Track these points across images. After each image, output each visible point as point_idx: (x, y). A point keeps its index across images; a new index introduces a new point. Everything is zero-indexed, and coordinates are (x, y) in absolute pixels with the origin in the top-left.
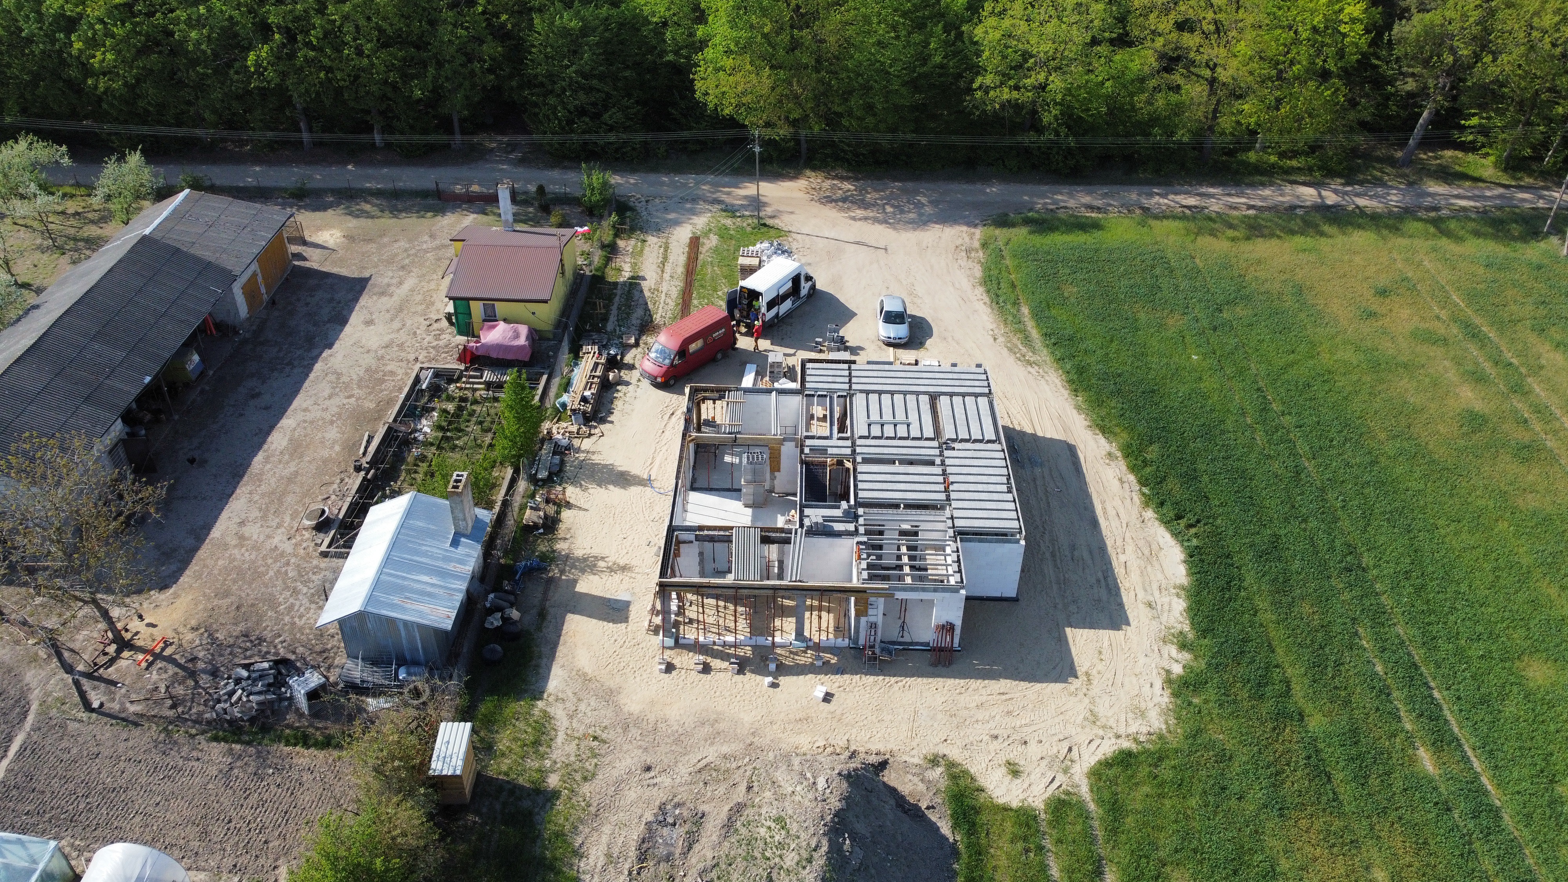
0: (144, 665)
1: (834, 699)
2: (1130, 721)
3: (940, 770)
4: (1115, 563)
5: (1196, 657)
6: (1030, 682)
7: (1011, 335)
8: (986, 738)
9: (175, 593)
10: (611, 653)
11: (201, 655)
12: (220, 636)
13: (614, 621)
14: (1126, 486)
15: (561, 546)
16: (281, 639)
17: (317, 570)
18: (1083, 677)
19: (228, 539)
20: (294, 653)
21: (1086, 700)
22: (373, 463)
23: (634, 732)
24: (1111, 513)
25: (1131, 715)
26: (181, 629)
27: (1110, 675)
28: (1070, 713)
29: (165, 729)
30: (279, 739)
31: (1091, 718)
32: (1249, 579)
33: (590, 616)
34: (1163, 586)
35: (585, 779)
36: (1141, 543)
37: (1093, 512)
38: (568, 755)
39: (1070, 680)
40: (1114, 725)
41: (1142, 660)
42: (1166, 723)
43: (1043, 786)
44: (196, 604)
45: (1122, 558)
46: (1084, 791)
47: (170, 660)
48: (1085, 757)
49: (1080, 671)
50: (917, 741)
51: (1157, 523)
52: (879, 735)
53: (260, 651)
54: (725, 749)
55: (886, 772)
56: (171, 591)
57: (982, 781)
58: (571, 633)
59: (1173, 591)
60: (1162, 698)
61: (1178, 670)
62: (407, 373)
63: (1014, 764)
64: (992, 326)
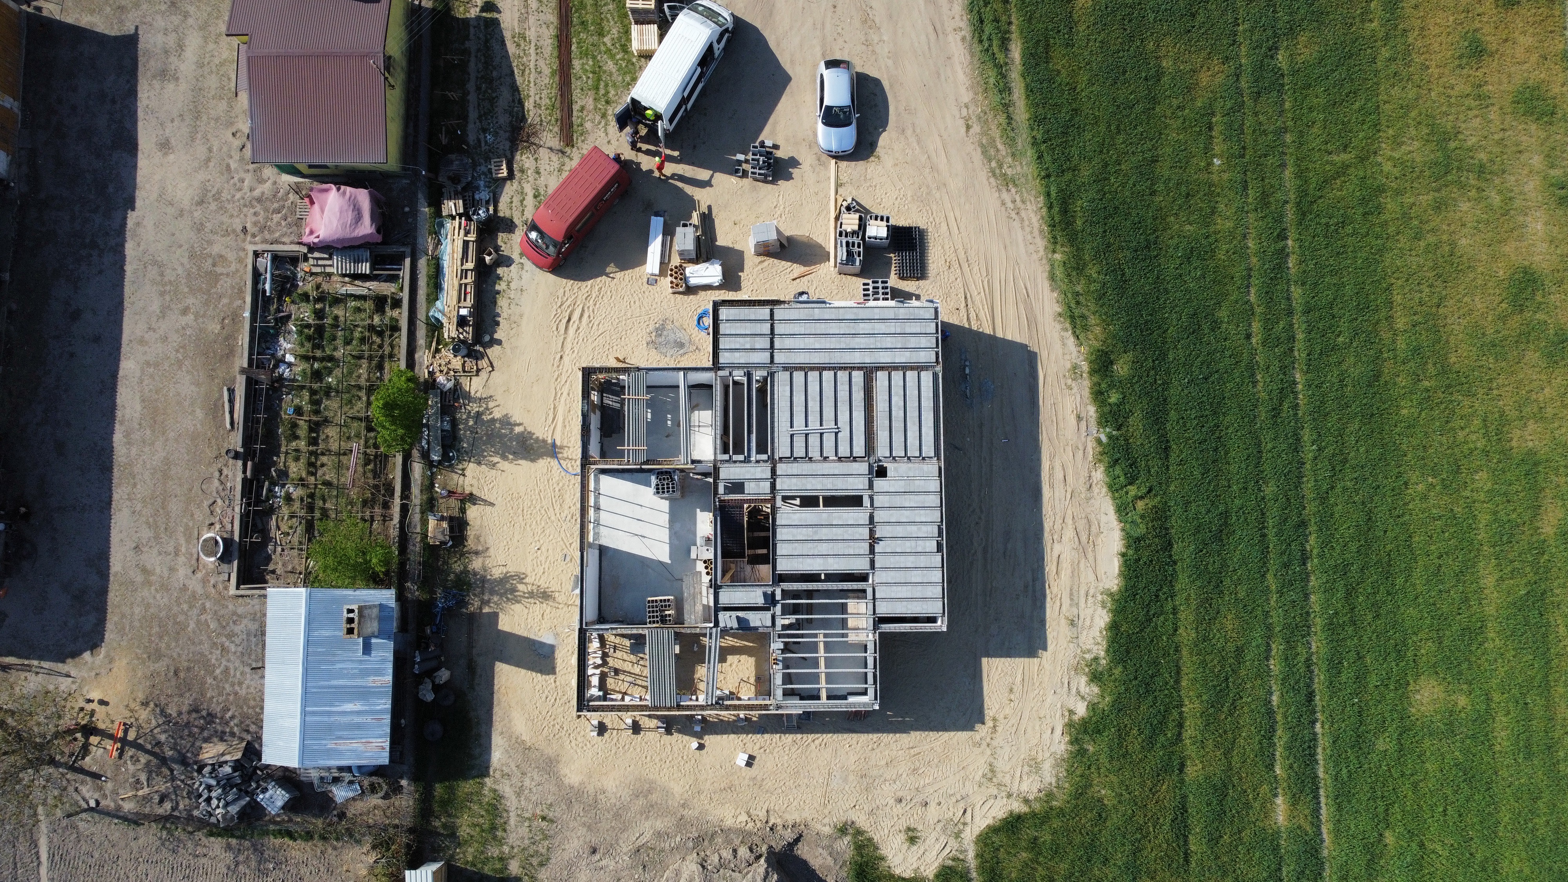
0: (115, 754)
1: (756, 762)
2: (1025, 777)
3: (847, 839)
4: (1047, 558)
5: (1103, 691)
6: (938, 730)
8: (892, 802)
9: (107, 656)
10: (544, 713)
11: (163, 738)
12: (172, 711)
13: (542, 672)
14: (1083, 424)
16: (229, 714)
17: (237, 618)
18: (989, 723)
21: (988, 752)
24: (1059, 475)
25: (1026, 768)
26: (132, 705)
27: (1014, 721)
28: (971, 768)
30: (267, 833)
31: (989, 775)
33: (518, 665)
34: (1091, 592)
35: (541, 864)
36: (1081, 525)
37: (1038, 475)
38: (523, 838)
39: (978, 726)
40: (1008, 783)
41: (1050, 698)
42: (1057, 776)
43: (935, 853)
44: (134, 670)
45: (1057, 548)
46: (972, 861)
47: (137, 745)
48: (977, 819)
49: (989, 713)
50: (829, 807)
51: (1105, 490)
52: (795, 803)
54: (659, 825)
55: (800, 845)
56: (103, 651)
57: (883, 852)
58: (503, 690)
59: (1100, 598)
60: (1060, 745)
61: (1081, 710)
62: (240, 261)
63: (915, 829)
64: (966, 96)
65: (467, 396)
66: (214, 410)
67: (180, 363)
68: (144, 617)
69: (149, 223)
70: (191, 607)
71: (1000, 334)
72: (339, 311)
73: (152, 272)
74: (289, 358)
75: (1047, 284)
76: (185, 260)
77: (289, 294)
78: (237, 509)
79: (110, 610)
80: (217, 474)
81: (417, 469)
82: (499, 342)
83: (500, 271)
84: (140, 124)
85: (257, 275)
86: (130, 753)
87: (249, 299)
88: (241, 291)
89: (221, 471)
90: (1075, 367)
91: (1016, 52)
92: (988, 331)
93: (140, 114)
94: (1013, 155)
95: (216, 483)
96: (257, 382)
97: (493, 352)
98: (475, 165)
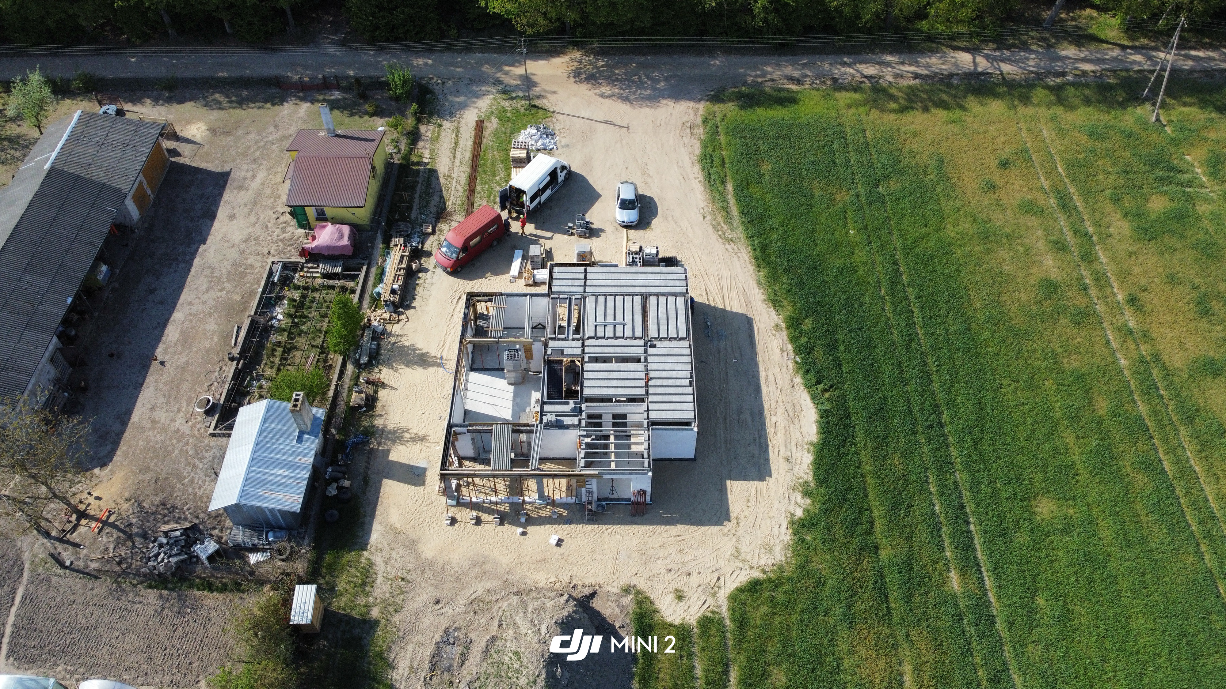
0: (96, 530)
1: (564, 544)
2: (762, 556)
3: (630, 597)
4: (768, 424)
5: (813, 502)
6: (697, 525)
7: (717, 213)
8: (664, 571)
9: (111, 470)
10: (413, 510)
11: (134, 521)
12: (146, 505)
13: (415, 485)
14: (785, 354)
15: (378, 422)
16: (187, 506)
17: (208, 448)
18: (734, 521)
19: (144, 423)
20: (197, 518)
21: (734, 539)
22: (243, 352)
23: (429, 573)
24: (771, 379)
25: (763, 550)
26: (119, 501)
27: (752, 519)
28: (722, 550)
29: (116, 581)
30: (192, 586)
31: (736, 554)
32: (860, 435)
33: (399, 481)
34: (799, 443)
35: (396, 611)
36: (789, 406)
37: (758, 379)
38: (385, 593)
39: (725, 523)
40: (750, 559)
41: (776, 505)
42: (786, 556)
43: (697, 607)
44: (127, 479)
45: (774, 419)
46: (725, 611)
47: (113, 526)
48: (728, 584)
49: (733, 515)
50: (617, 575)
51: (802, 388)
52: (592, 571)
53: (174, 517)
54: (489, 585)
55: (595, 600)
56: (109, 468)
57: (658, 605)
58: (386, 495)
59: (806, 447)
60: (786, 536)
61: (799, 513)
62: (263, 267)
63: (680, 591)
64: (703, 205)
65: (390, 334)
66: (226, 338)
67: (210, 315)
68: (144, 447)
69: (212, 251)
70: (178, 442)
71: (728, 309)
72: (316, 295)
73: (207, 272)
74: (280, 317)
75: (756, 286)
76: (229, 267)
77: (288, 286)
78: (227, 386)
79: (122, 443)
80: (218, 369)
81: (350, 368)
82: (414, 308)
83: (420, 275)
84: (220, 208)
85: (271, 273)
86: (107, 531)
87: (263, 283)
88: (259, 281)
89: (221, 368)
90: (777, 326)
91: (730, 187)
92: (721, 306)
93: (222, 203)
94: (731, 229)
95: (216, 374)
96: (257, 322)
97: (410, 312)
98: (413, 228)
